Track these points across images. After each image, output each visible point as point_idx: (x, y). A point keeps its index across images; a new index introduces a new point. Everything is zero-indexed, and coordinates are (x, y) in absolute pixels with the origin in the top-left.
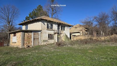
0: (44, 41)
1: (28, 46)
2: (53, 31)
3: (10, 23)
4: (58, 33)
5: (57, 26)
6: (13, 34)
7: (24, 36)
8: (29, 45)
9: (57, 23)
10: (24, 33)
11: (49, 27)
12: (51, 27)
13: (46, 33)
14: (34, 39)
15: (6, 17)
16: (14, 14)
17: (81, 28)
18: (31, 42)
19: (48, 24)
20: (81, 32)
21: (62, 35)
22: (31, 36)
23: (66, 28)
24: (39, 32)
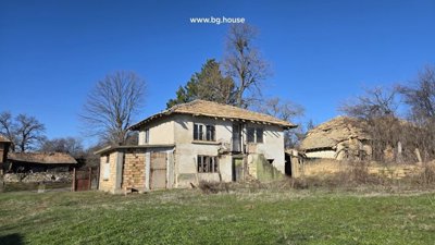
0: (183, 177)
1: (133, 190)
2: (218, 147)
3: (121, 122)
4: (234, 153)
5: (231, 128)
7: (124, 163)
8: (136, 187)
10: (125, 153)
11: (201, 134)
12: (208, 135)
13: (188, 152)
14: (152, 170)
18: (144, 178)
19: (199, 125)
20: (340, 147)
22: (142, 162)
23: (267, 135)
24: (168, 152)
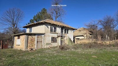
0: (47, 44)
1: (32, 49)
2: (57, 35)
4: (61, 36)
5: (61, 29)
6: (17, 37)
7: (28, 39)
8: (32, 48)
9: (61, 26)
10: (28, 36)
11: (53, 30)
12: (54, 30)
13: (49, 36)
14: (37, 42)
15: (11, 20)
16: (19, 17)
17: (85, 32)
18: (35, 45)
19: (52, 27)
20: (85, 35)
21: (65, 38)
22: (34, 39)
23: (70, 31)
24: (43, 36)
